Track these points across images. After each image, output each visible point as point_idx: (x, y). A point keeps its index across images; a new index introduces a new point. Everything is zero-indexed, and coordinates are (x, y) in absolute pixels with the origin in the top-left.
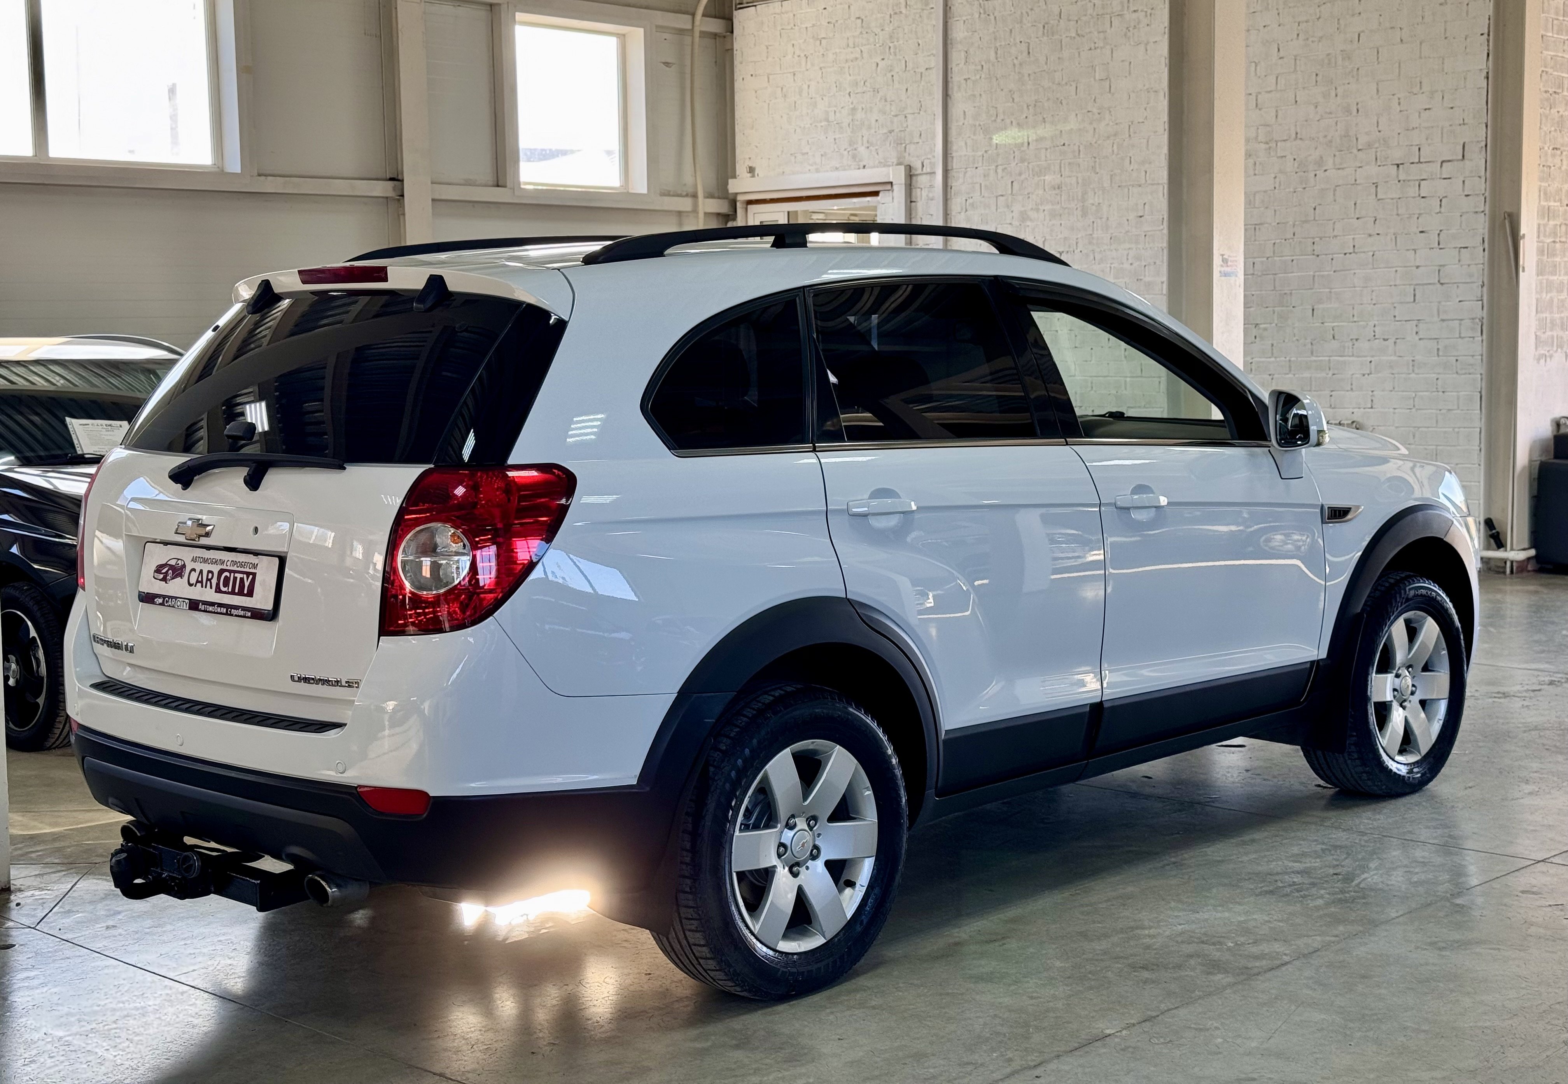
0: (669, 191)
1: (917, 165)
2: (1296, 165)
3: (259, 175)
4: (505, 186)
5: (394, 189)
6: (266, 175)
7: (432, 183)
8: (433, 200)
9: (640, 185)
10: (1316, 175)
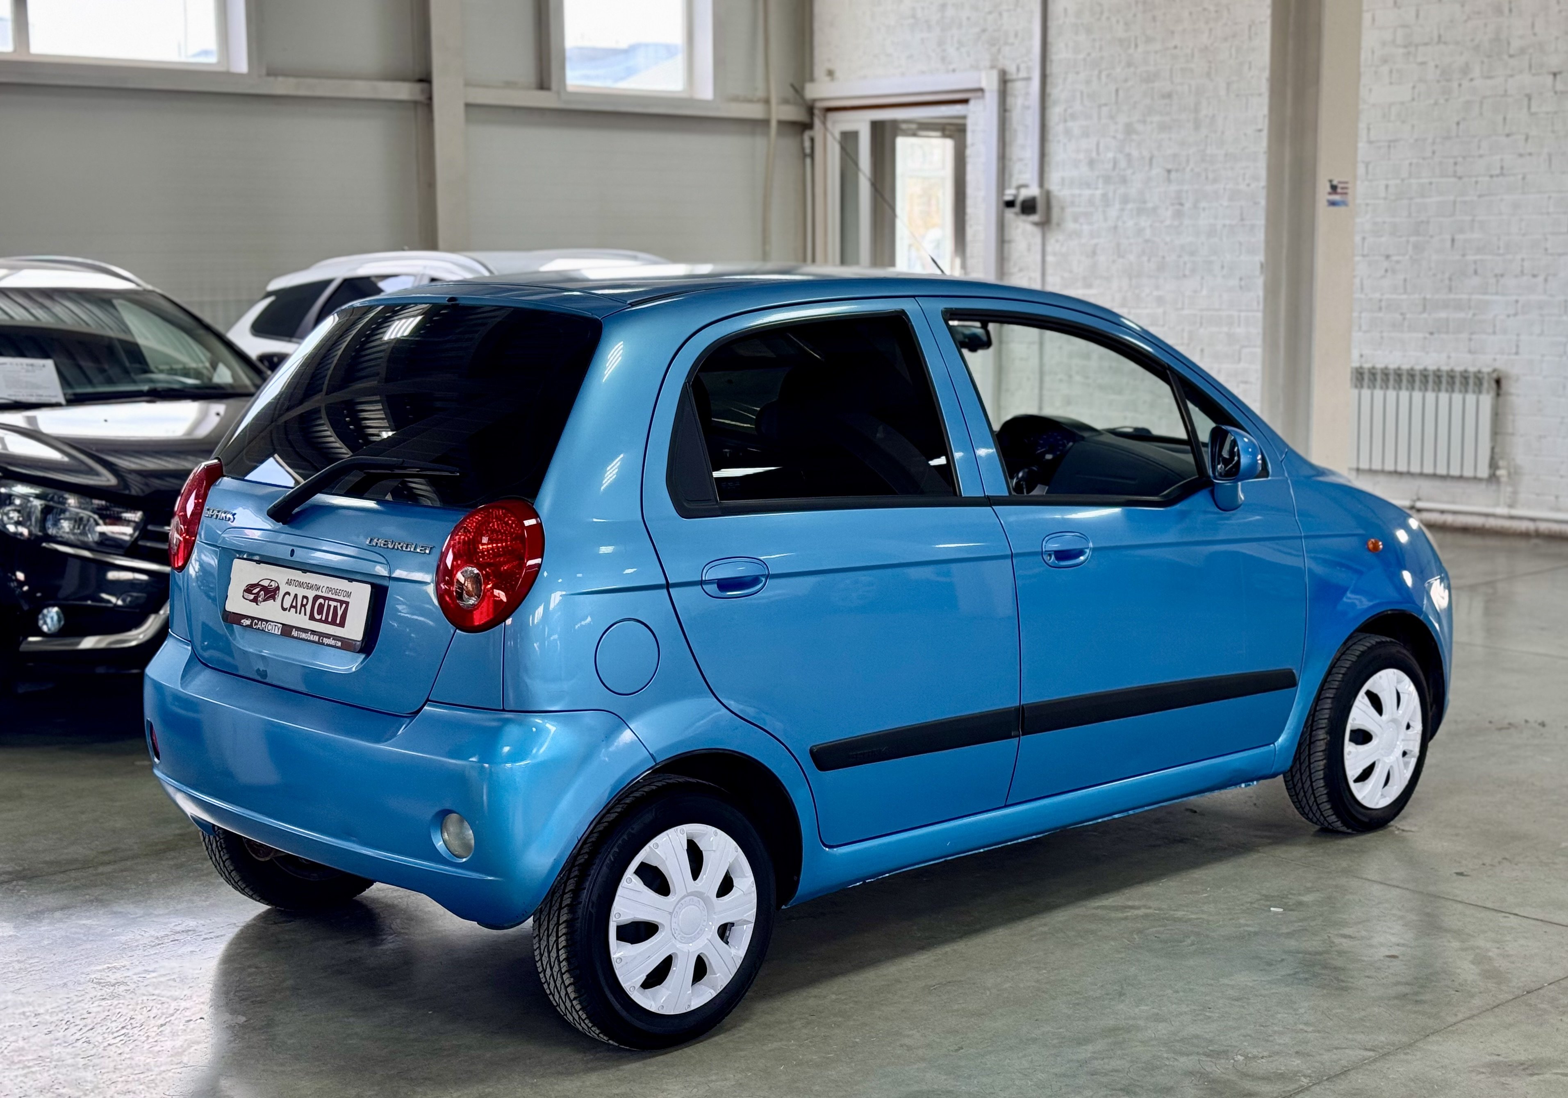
0: (739, 97)
1: (1011, 69)
2: (1438, 72)
3: (269, 74)
4: (549, 90)
5: (423, 91)
6: (276, 75)
7: (466, 85)
8: (466, 105)
9: (706, 91)
10: (1460, 85)
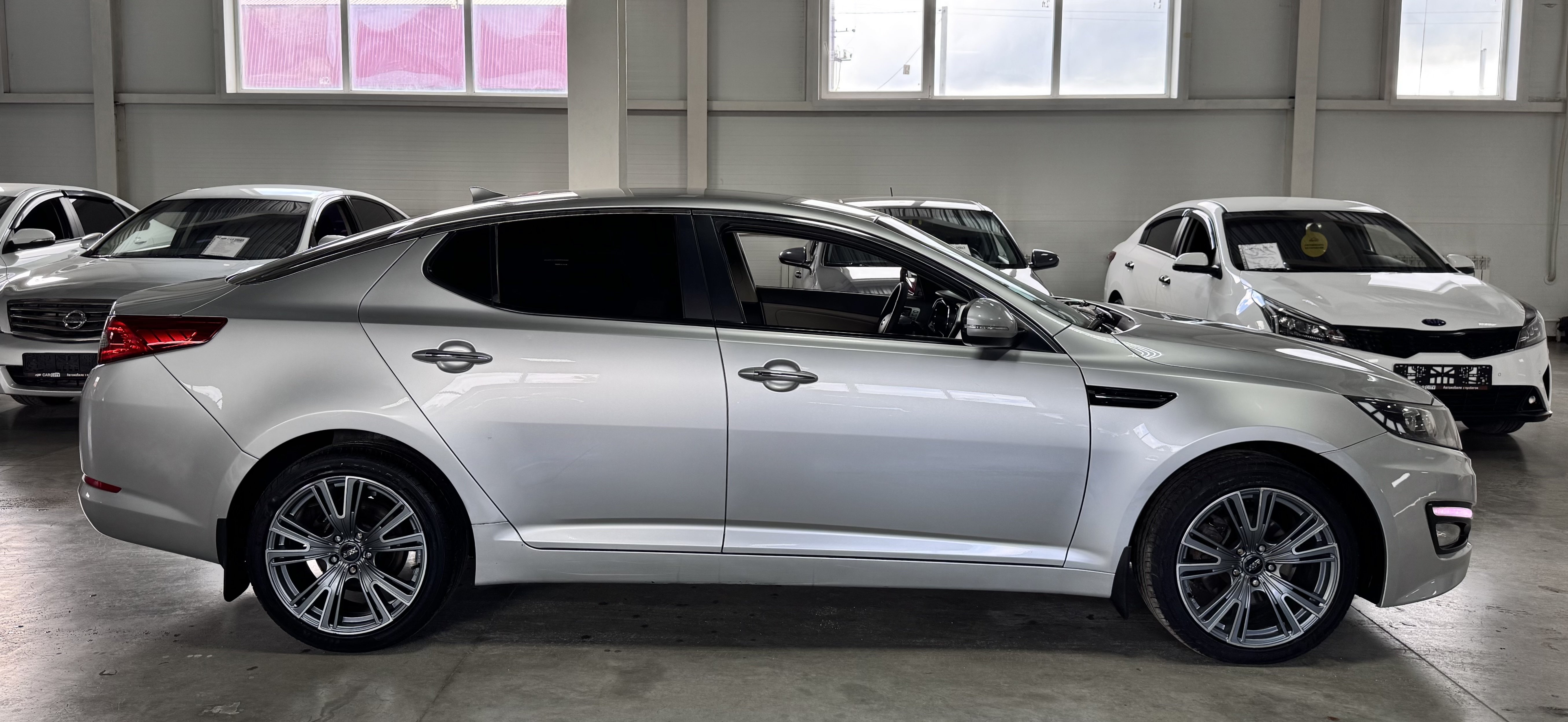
0: (1543, 98)
3: (1189, 99)
4: (1383, 99)
5: (1290, 103)
6: (1195, 99)
7: (1318, 98)
8: (1317, 110)
9: (1512, 95)
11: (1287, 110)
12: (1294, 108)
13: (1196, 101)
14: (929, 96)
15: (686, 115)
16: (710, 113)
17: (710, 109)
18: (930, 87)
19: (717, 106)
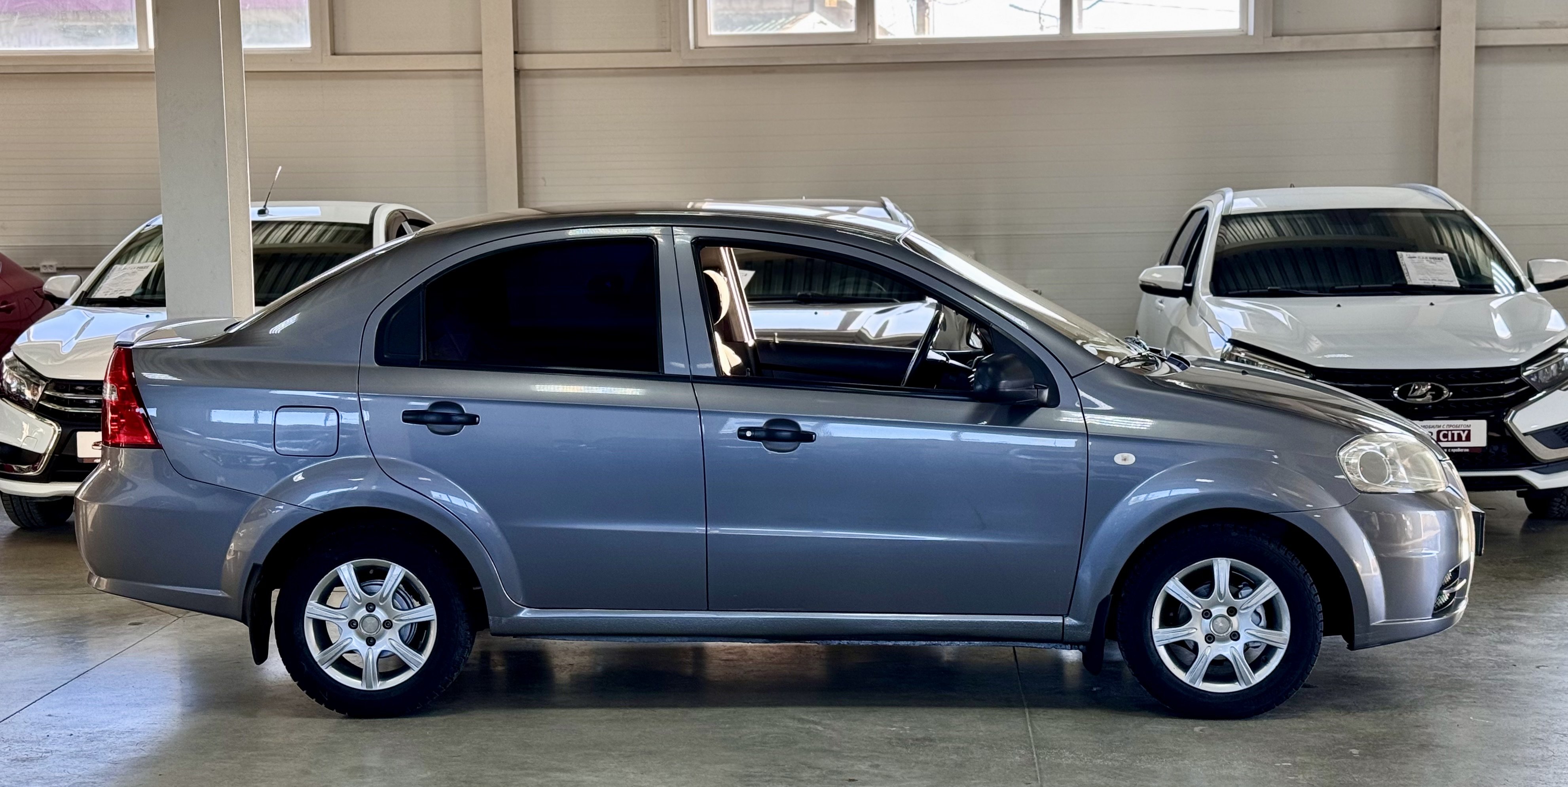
11: (1432, 48)
12: (1439, 46)
13: (1285, 38)
14: (868, 39)
15: (481, 77)
16: (517, 72)
17: (518, 68)
18: (868, 24)
19: (529, 62)
